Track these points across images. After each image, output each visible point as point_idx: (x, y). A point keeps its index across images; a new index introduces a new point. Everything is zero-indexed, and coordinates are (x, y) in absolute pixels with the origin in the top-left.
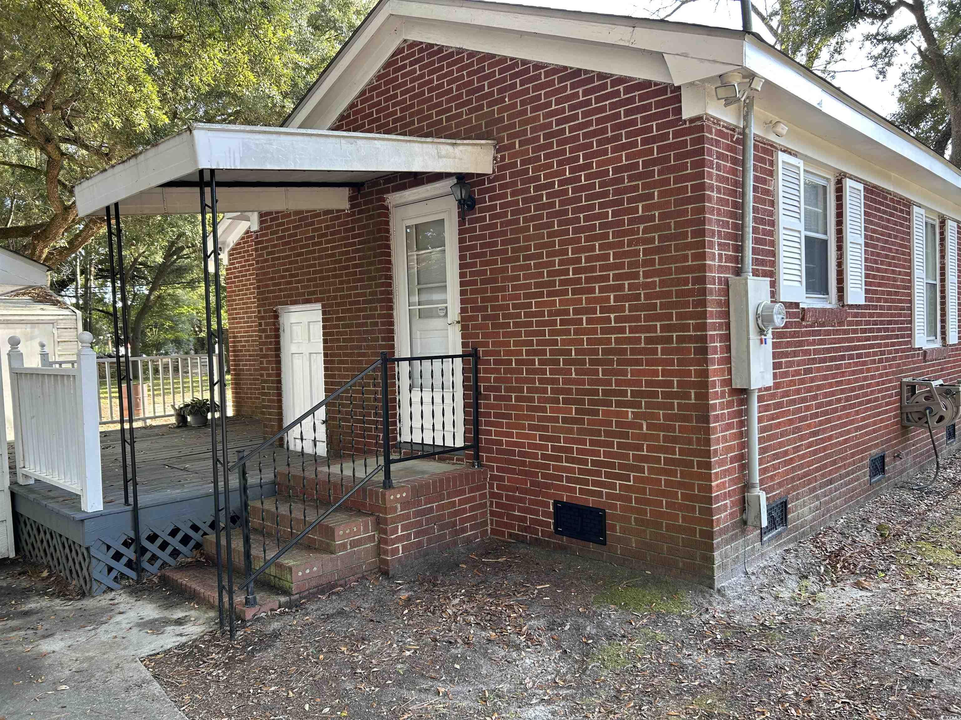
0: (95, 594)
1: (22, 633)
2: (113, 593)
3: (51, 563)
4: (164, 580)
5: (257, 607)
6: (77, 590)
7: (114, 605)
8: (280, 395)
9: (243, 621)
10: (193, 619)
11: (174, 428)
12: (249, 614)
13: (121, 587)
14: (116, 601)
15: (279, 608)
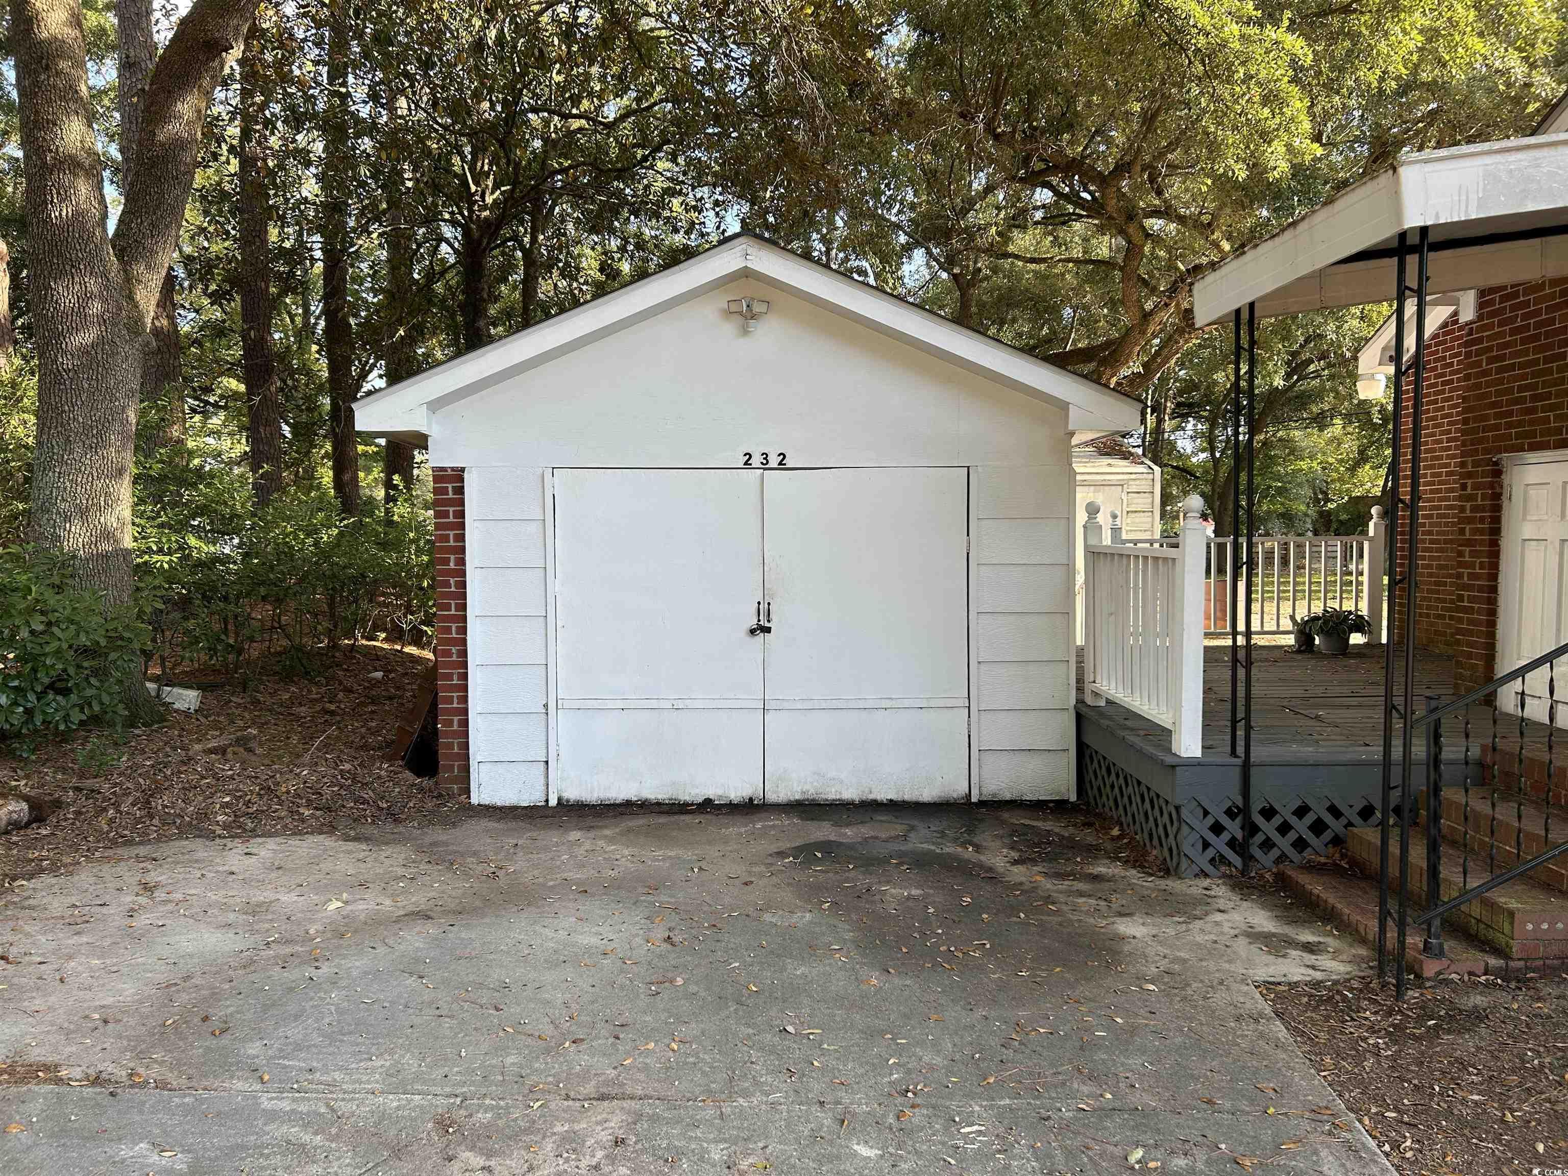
0: (1183, 876)
1: (1093, 901)
2: (1208, 881)
3: (1123, 819)
4: (1283, 880)
5: (1445, 962)
6: (1158, 863)
7: (1209, 896)
8: (1492, 613)
9: (1418, 976)
10: (1331, 950)
11: (1293, 652)
12: (1431, 968)
13: (1219, 874)
14: (1213, 893)
15: (1485, 974)
